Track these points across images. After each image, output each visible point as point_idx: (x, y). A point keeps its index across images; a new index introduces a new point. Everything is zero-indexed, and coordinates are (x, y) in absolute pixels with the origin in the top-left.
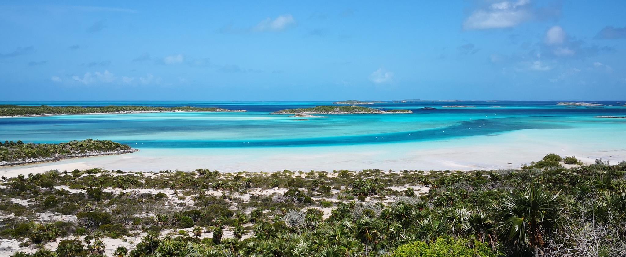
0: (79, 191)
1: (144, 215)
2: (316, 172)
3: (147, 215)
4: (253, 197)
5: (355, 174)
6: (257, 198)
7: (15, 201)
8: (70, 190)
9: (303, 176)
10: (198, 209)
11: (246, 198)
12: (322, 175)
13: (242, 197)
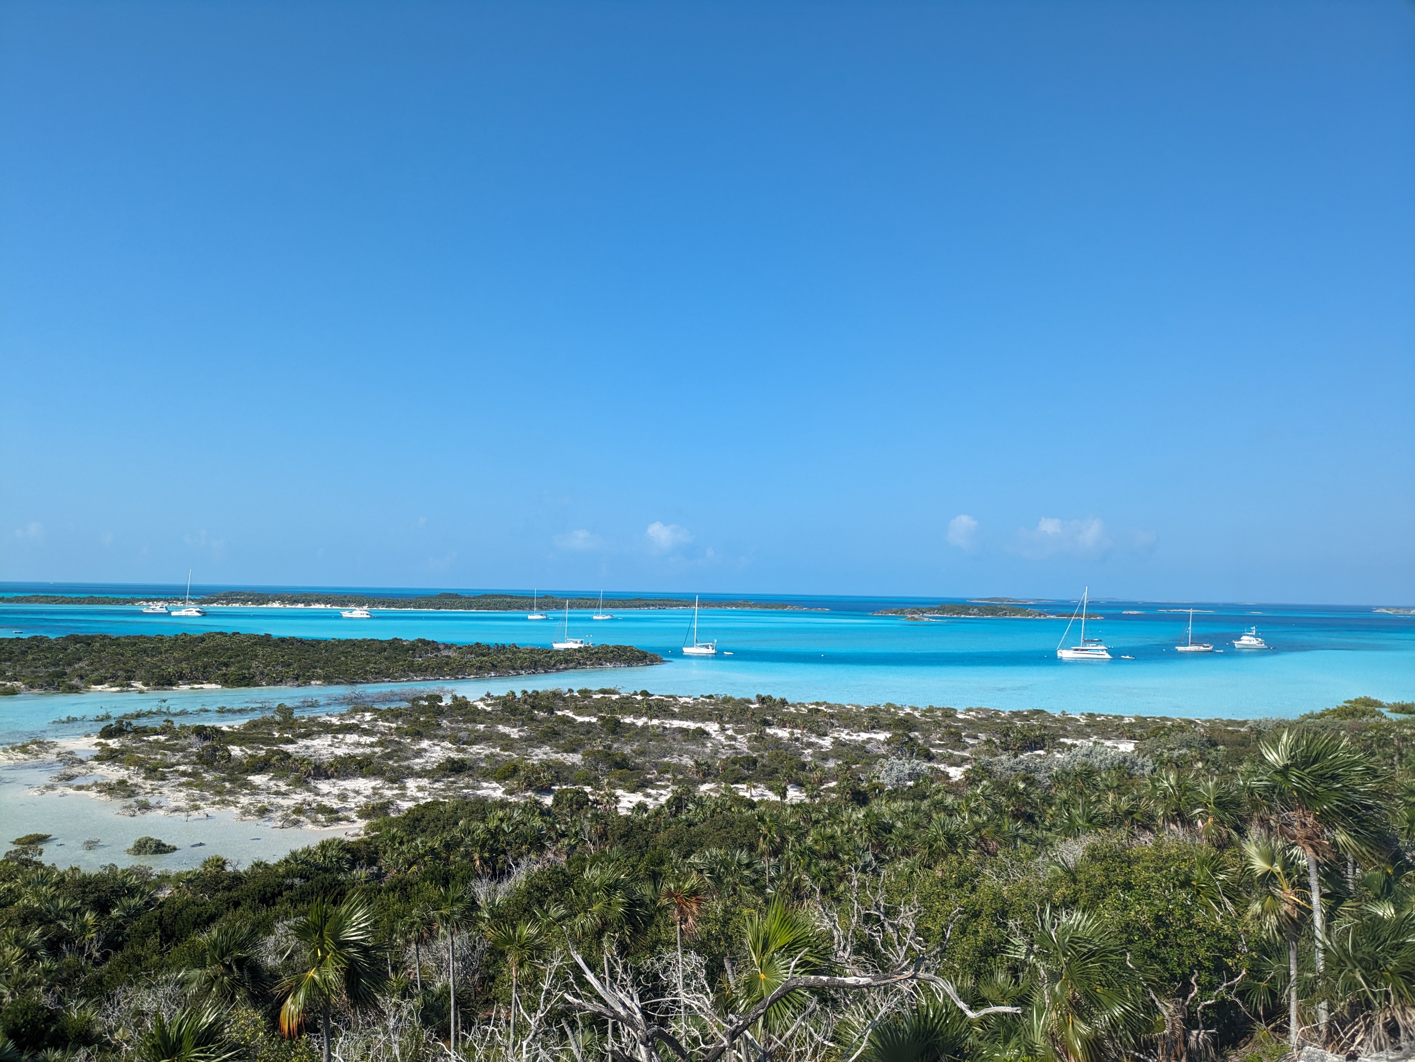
0: (587, 719)
1: (675, 761)
2: (939, 709)
3: (680, 760)
4: (837, 742)
5: (1003, 715)
6: (844, 745)
7: (502, 728)
8: (576, 718)
9: (917, 714)
10: (754, 756)
11: (827, 742)
12: (949, 713)
13: (821, 742)
